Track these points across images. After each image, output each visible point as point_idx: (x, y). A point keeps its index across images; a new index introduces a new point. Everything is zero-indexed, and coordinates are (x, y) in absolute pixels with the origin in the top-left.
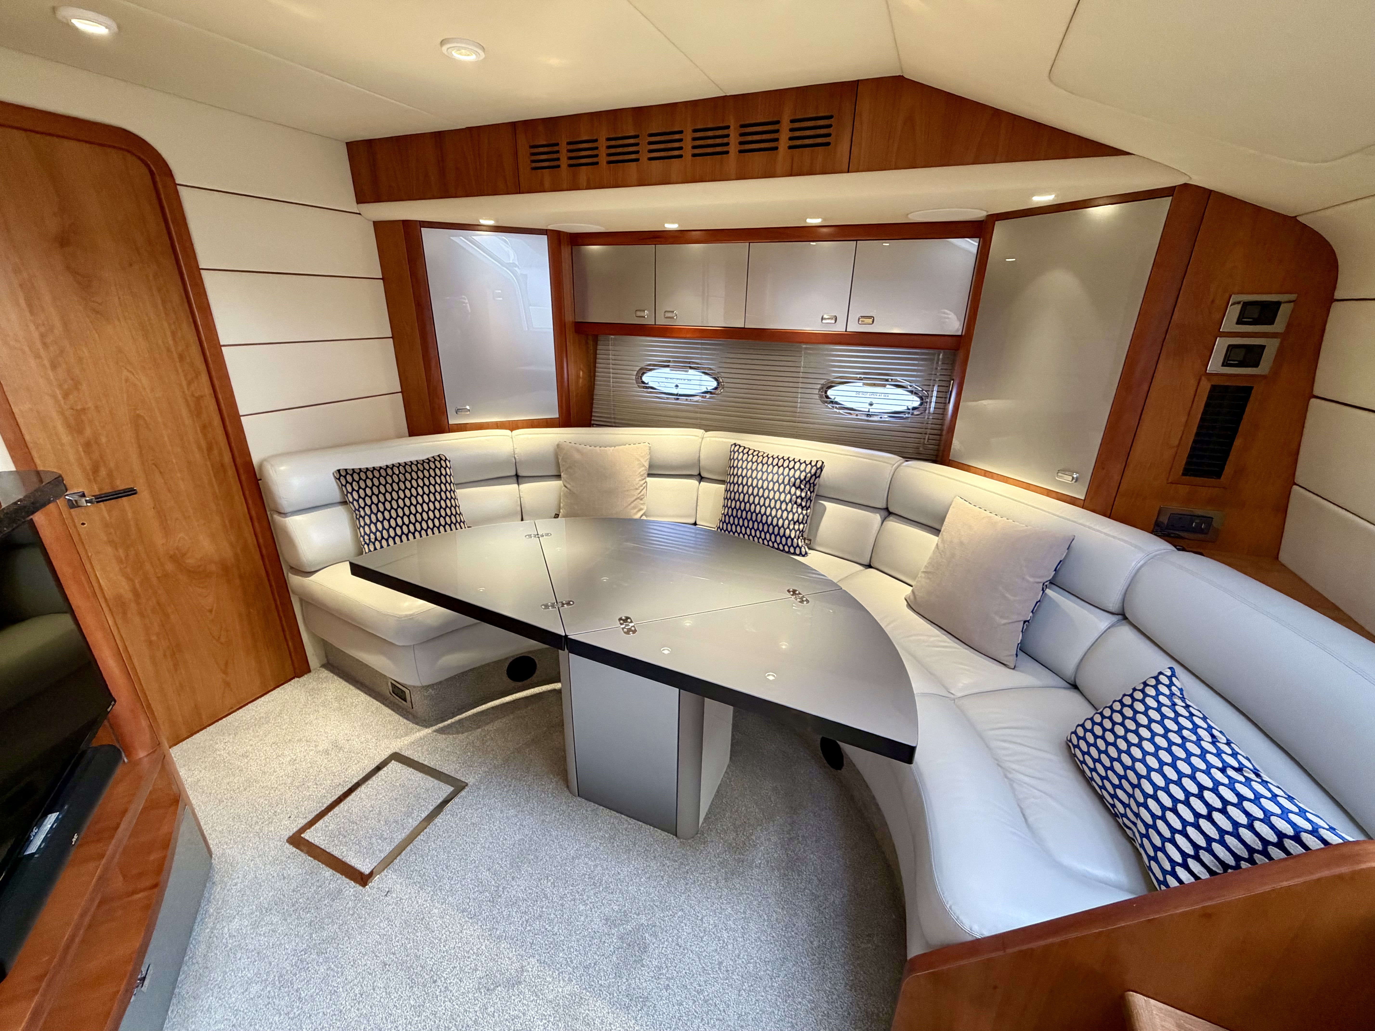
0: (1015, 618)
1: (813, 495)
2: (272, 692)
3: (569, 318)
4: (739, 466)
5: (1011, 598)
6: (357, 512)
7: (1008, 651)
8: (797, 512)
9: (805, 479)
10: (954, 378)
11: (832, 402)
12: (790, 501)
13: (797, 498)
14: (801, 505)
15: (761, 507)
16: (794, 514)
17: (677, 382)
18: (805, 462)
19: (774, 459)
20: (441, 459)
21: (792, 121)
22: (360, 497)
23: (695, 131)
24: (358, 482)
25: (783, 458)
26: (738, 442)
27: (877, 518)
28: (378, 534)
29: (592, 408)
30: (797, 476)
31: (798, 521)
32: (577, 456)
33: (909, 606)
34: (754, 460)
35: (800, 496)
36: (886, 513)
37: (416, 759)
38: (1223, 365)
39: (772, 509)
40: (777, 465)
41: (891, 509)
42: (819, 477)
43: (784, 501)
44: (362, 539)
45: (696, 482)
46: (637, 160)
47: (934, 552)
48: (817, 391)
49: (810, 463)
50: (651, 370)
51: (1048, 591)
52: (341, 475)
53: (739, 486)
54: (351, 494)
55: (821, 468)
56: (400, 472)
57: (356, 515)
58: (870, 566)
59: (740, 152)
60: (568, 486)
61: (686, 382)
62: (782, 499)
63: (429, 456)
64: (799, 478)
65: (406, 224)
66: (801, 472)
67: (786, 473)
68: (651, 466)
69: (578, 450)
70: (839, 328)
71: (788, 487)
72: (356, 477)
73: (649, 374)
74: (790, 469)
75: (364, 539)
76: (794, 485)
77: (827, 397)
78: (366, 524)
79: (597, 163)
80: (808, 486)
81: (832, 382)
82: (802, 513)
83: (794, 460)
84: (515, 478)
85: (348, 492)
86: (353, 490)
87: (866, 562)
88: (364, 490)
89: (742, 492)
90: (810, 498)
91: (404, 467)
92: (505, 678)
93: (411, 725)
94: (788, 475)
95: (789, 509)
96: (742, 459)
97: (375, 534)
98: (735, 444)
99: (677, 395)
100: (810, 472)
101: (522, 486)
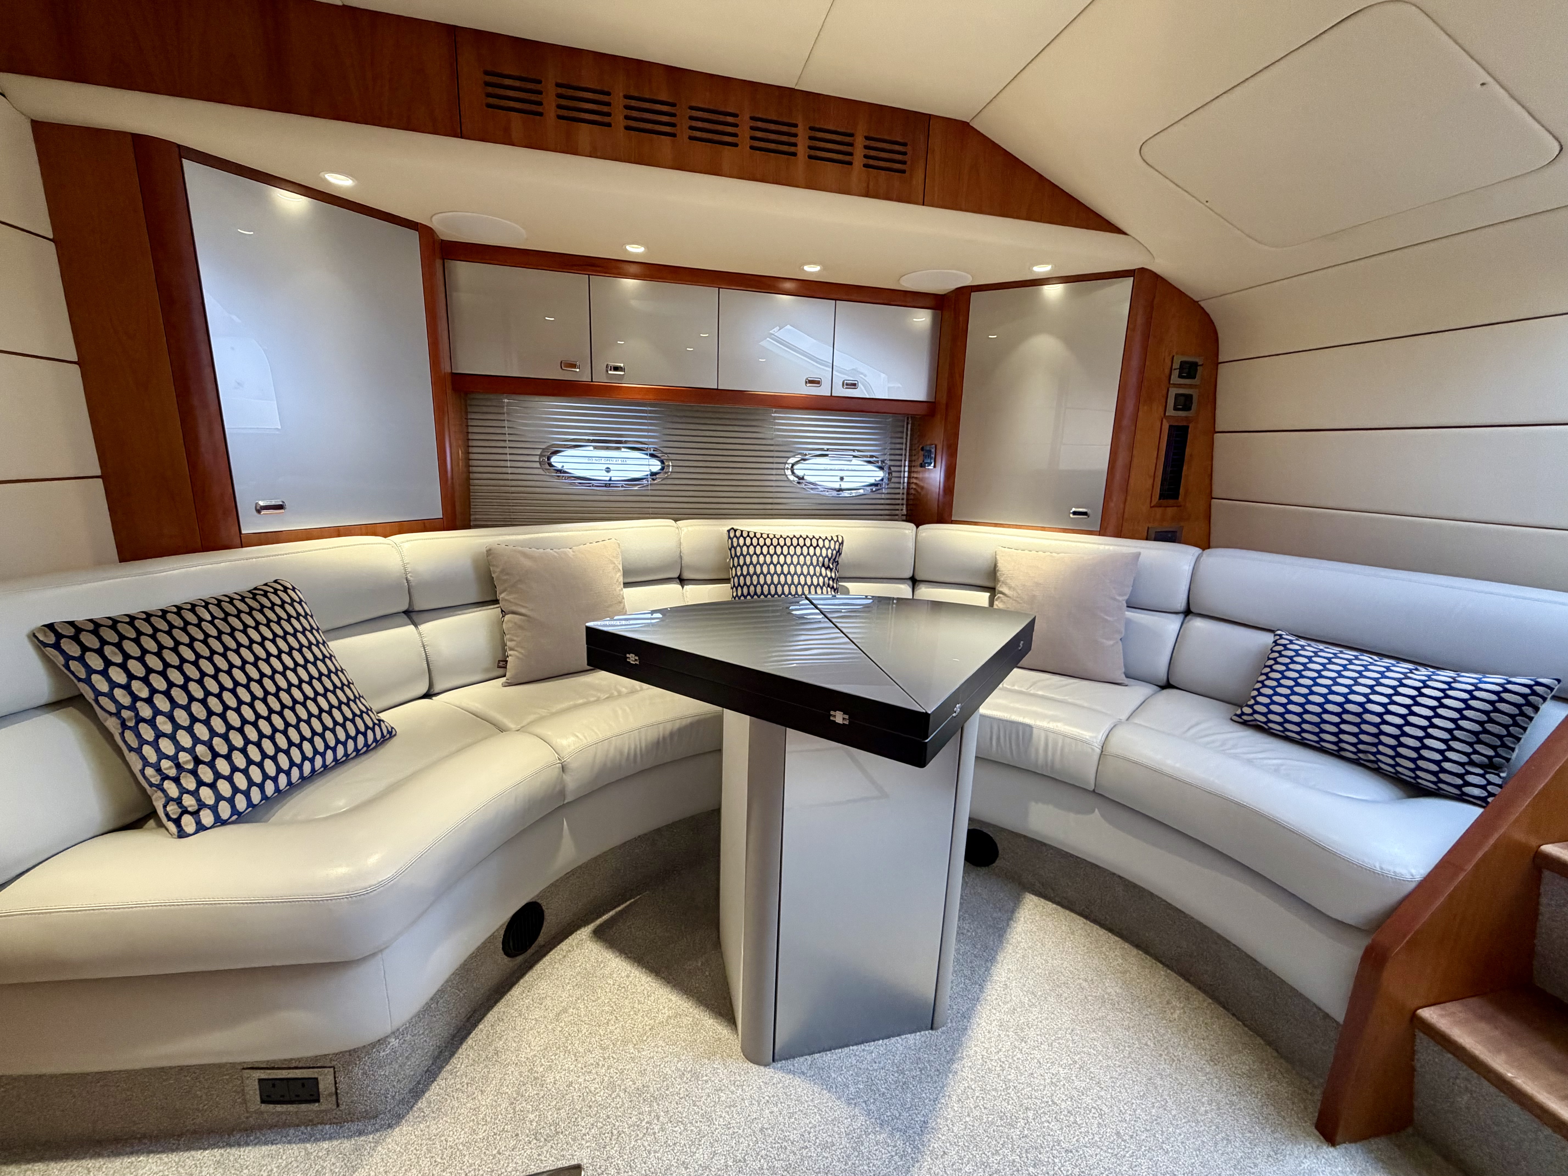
1: (840, 575)
3: (451, 368)
4: (745, 553)
6: (126, 713)
7: (1118, 673)
9: (831, 557)
10: (936, 442)
12: (824, 584)
13: (829, 579)
17: (607, 465)
18: (826, 538)
20: (285, 588)
21: (867, 138)
22: (131, 677)
23: (753, 119)
24: (119, 645)
26: (735, 527)
29: (470, 507)
30: (823, 555)
34: (762, 544)
35: (831, 577)
36: (915, 583)
38: (1174, 409)
40: (791, 545)
41: (921, 579)
42: (841, 553)
44: (150, 772)
45: (677, 586)
49: (832, 539)
52: (59, 637)
53: (751, 577)
55: (841, 545)
57: (123, 720)
59: (809, 157)
64: (827, 556)
65: (142, 142)
66: (827, 550)
67: (805, 553)
68: (625, 572)
69: (525, 555)
70: (824, 391)
72: (110, 636)
73: (562, 453)
74: (814, 548)
75: (158, 771)
76: (823, 565)
78: (160, 734)
79: (609, 124)
80: (835, 565)
83: (814, 537)
84: (406, 616)
89: (759, 583)
90: (837, 579)
92: (503, 958)
94: (814, 555)
96: (745, 544)
98: (731, 530)
100: (834, 549)
101: (423, 627)
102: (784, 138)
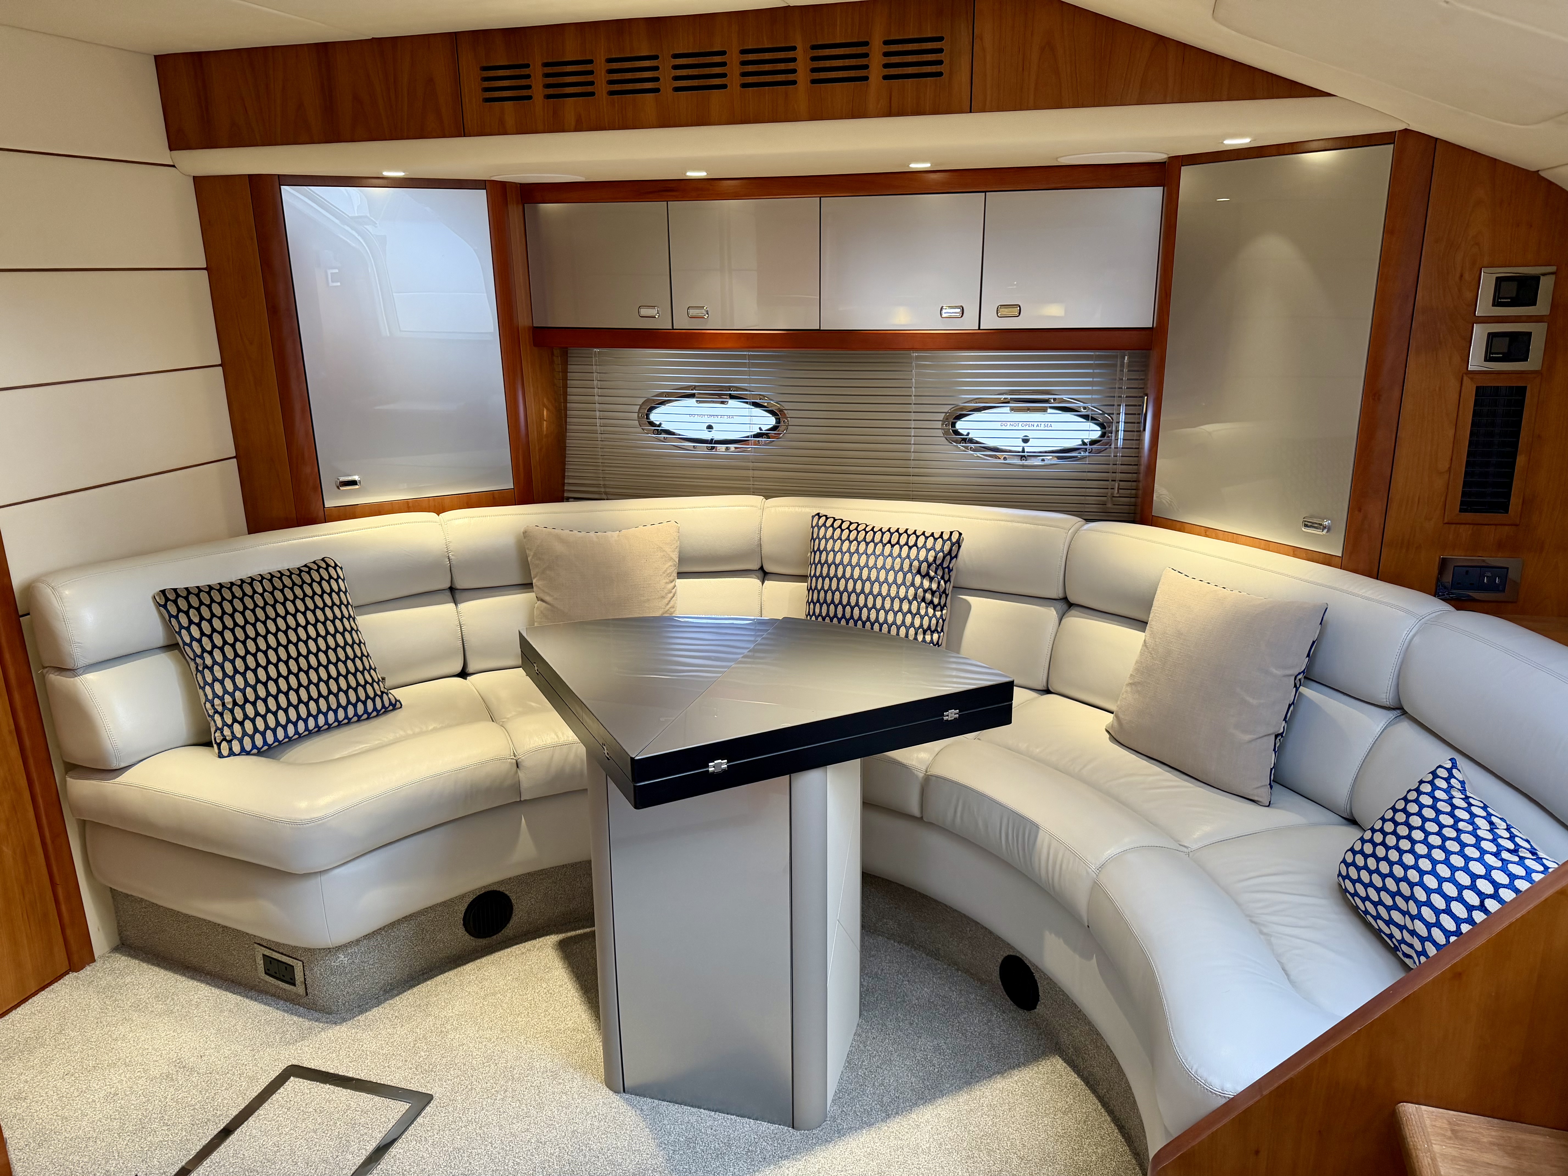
0: (1262, 730)
1: (949, 587)
2: (35, 998)
3: (523, 321)
4: (829, 548)
5: (1252, 701)
6: (198, 660)
7: (1259, 784)
8: (927, 614)
9: (935, 560)
10: (1148, 391)
11: (964, 440)
12: (915, 598)
13: (925, 591)
14: (932, 602)
15: (869, 610)
16: (922, 618)
17: (711, 421)
18: (932, 535)
19: (883, 533)
20: (328, 565)
21: (886, 43)
22: (203, 634)
23: (744, 52)
24: (198, 610)
25: (897, 531)
26: (823, 512)
27: (1051, 613)
28: (238, 694)
29: (563, 469)
30: (922, 557)
31: (929, 628)
32: (559, 548)
33: (1114, 739)
34: (852, 538)
36: (1065, 607)
37: (332, 1071)
38: (1487, 360)
39: (887, 613)
40: (889, 542)
41: (1072, 599)
42: (956, 556)
43: (906, 597)
44: (208, 705)
46: (657, 91)
47: (1142, 654)
48: (939, 425)
49: (941, 536)
50: (663, 403)
51: (1302, 689)
52: (167, 599)
53: (831, 580)
54: (188, 629)
55: (959, 543)
56: (266, 590)
57: (197, 665)
58: (1048, 691)
59: (814, 82)
60: (547, 598)
61: (725, 420)
62: (902, 595)
63: (309, 561)
64: (926, 560)
65: (254, 179)
66: (928, 551)
67: (904, 554)
68: (682, 560)
69: (560, 539)
70: (969, 324)
71: (909, 576)
72: (194, 602)
74: (910, 548)
75: (213, 706)
77: (956, 433)
78: (215, 679)
80: (940, 572)
81: (962, 409)
82: (934, 615)
83: (915, 533)
84: (448, 593)
85: (181, 627)
86: (191, 622)
87: (1041, 684)
88: (210, 621)
89: (838, 589)
90: (944, 592)
91: (271, 581)
92: (461, 931)
93: (308, 1023)
94: (908, 556)
95: (914, 611)
96: (832, 537)
97: (232, 695)
98: (818, 514)
99: (711, 441)
100: (942, 550)
102: (782, 66)
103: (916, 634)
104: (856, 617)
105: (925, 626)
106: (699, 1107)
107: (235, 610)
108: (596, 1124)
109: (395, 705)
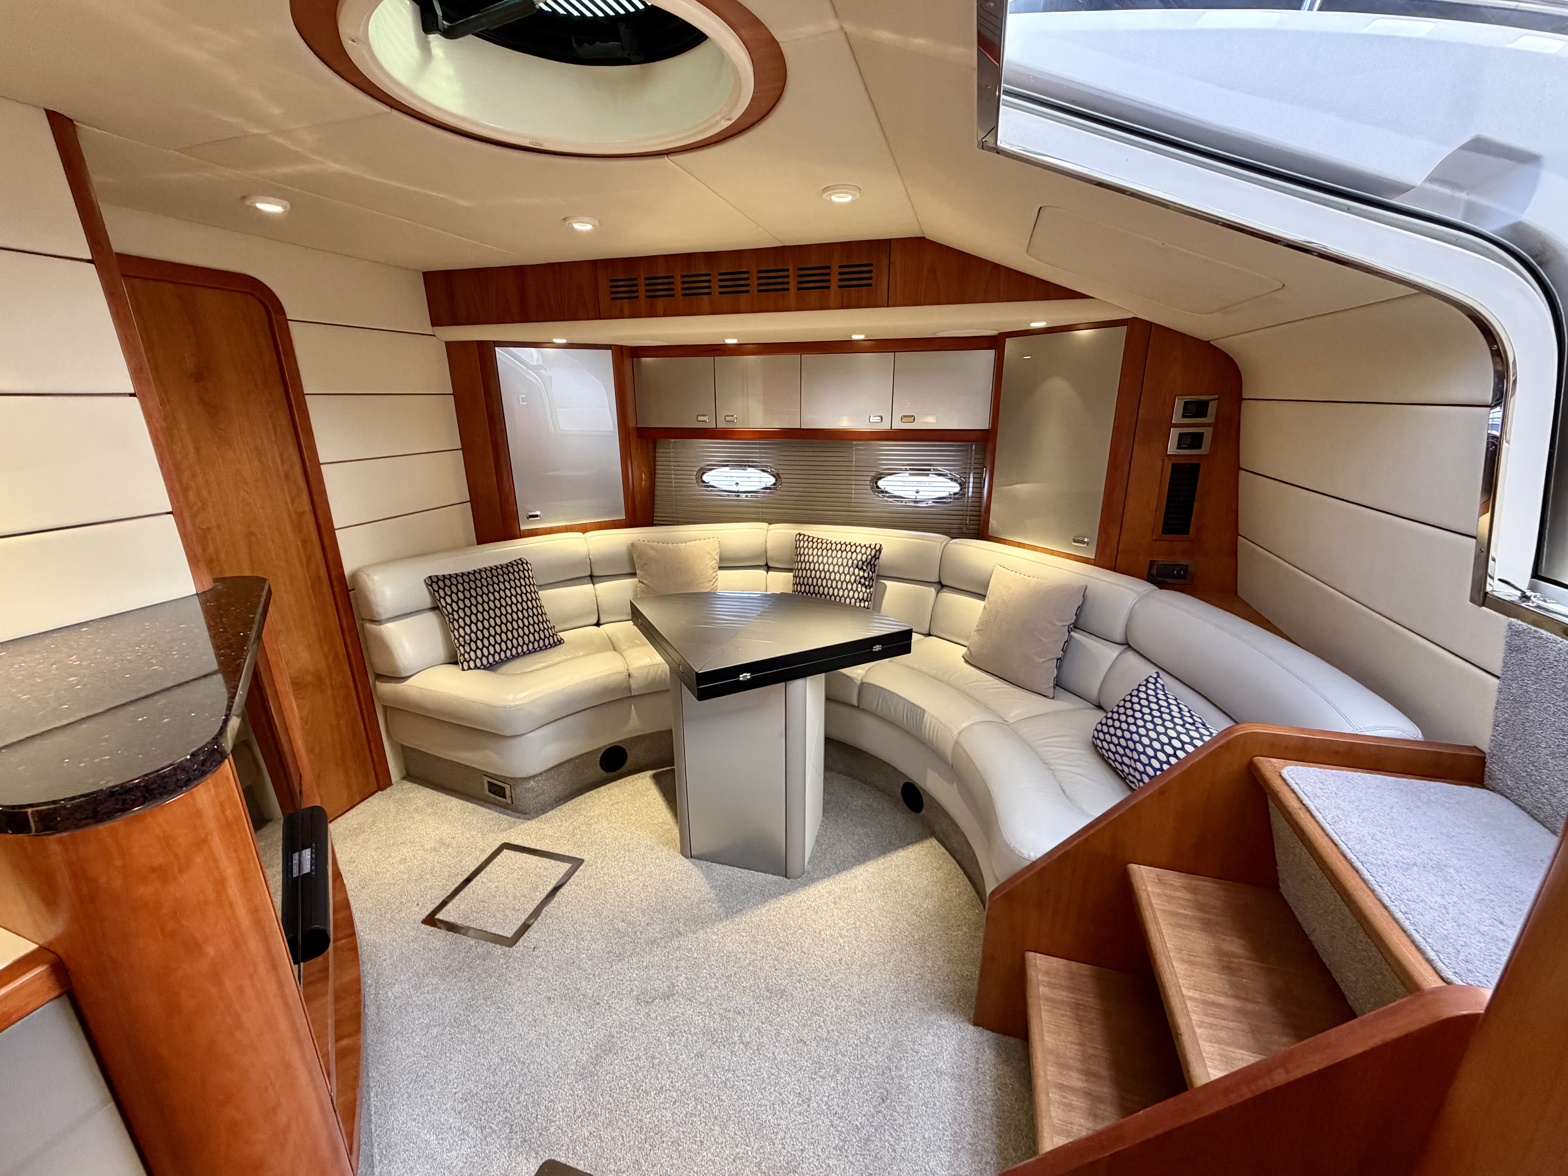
0: (1050, 656)
1: (875, 575)
2: (359, 806)
3: (632, 424)
4: (806, 553)
5: (1044, 640)
6: (450, 616)
7: (1047, 685)
8: (861, 591)
9: (866, 561)
10: (986, 465)
11: (883, 492)
12: (855, 581)
13: (861, 578)
14: (864, 584)
15: (829, 588)
16: (859, 593)
17: (738, 480)
18: (865, 546)
19: (837, 545)
20: (523, 563)
21: (840, 267)
22: (453, 601)
23: (759, 272)
24: (450, 587)
25: (845, 543)
26: (802, 532)
27: (932, 591)
28: (473, 635)
29: (653, 508)
30: (859, 558)
31: (863, 599)
32: (651, 552)
33: (966, 661)
34: (819, 547)
35: (863, 576)
36: (940, 587)
37: (527, 846)
38: (1178, 448)
39: (839, 590)
40: (840, 549)
41: (944, 582)
42: (878, 558)
43: (850, 581)
44: (456, 641)
45: (764, 572)
46: (709, 294)
47: (983, 613)
48: (868, 483)
49: (870, 546)
50: (710, 470)
51: (1072, 633)
52: (432, 582)
53: (807, 571)
54: (444, 598)
55: (880, 550)
56: (487, 577)
57: (450, 619)
58: (929, 635)
59: (799, 289)
60: (645, 581)
61: (746, 479)
62: (847, 580)
63: (511, 560)
64: (861, 560)
65: (480, 343)
66: (863, 555)
67: (849, 557)
68: (721, 559)
69: (652, 548)
70: (885, 426)
71: (852, 569)
72: (448, 582)
73: (710, 473)
74: (852, 553)
75: (459, 641)
76: (857, 567)
77: (878, 487)
78: (460, 627)
79: (673, 296)
80: (869, 567)
81: (881, 474)
82: (866, 592)
83: (855, 544)
84: (589, 579)
85: (440, 597)
86: (446, 594)
87: (926, 631)
88: (457, 594)
89: (811, 576)
90: (872, 578)
91: (491, 571)
92: (599, 768)
93: (513, 819)
94: (851, 558)
95: (854, 589)
96: (807, 547)
97: (470, 636)
98: (799, 534)
99: (738, 492)
100: (870, 554)
101: (598, 586)
102: (781, 280)
103: (855, 602)
104: (821, 593)
105: (861, 598)
106: (734, 866)
107: (471, 588)
108: (676, 875)
109: (560, 642)
